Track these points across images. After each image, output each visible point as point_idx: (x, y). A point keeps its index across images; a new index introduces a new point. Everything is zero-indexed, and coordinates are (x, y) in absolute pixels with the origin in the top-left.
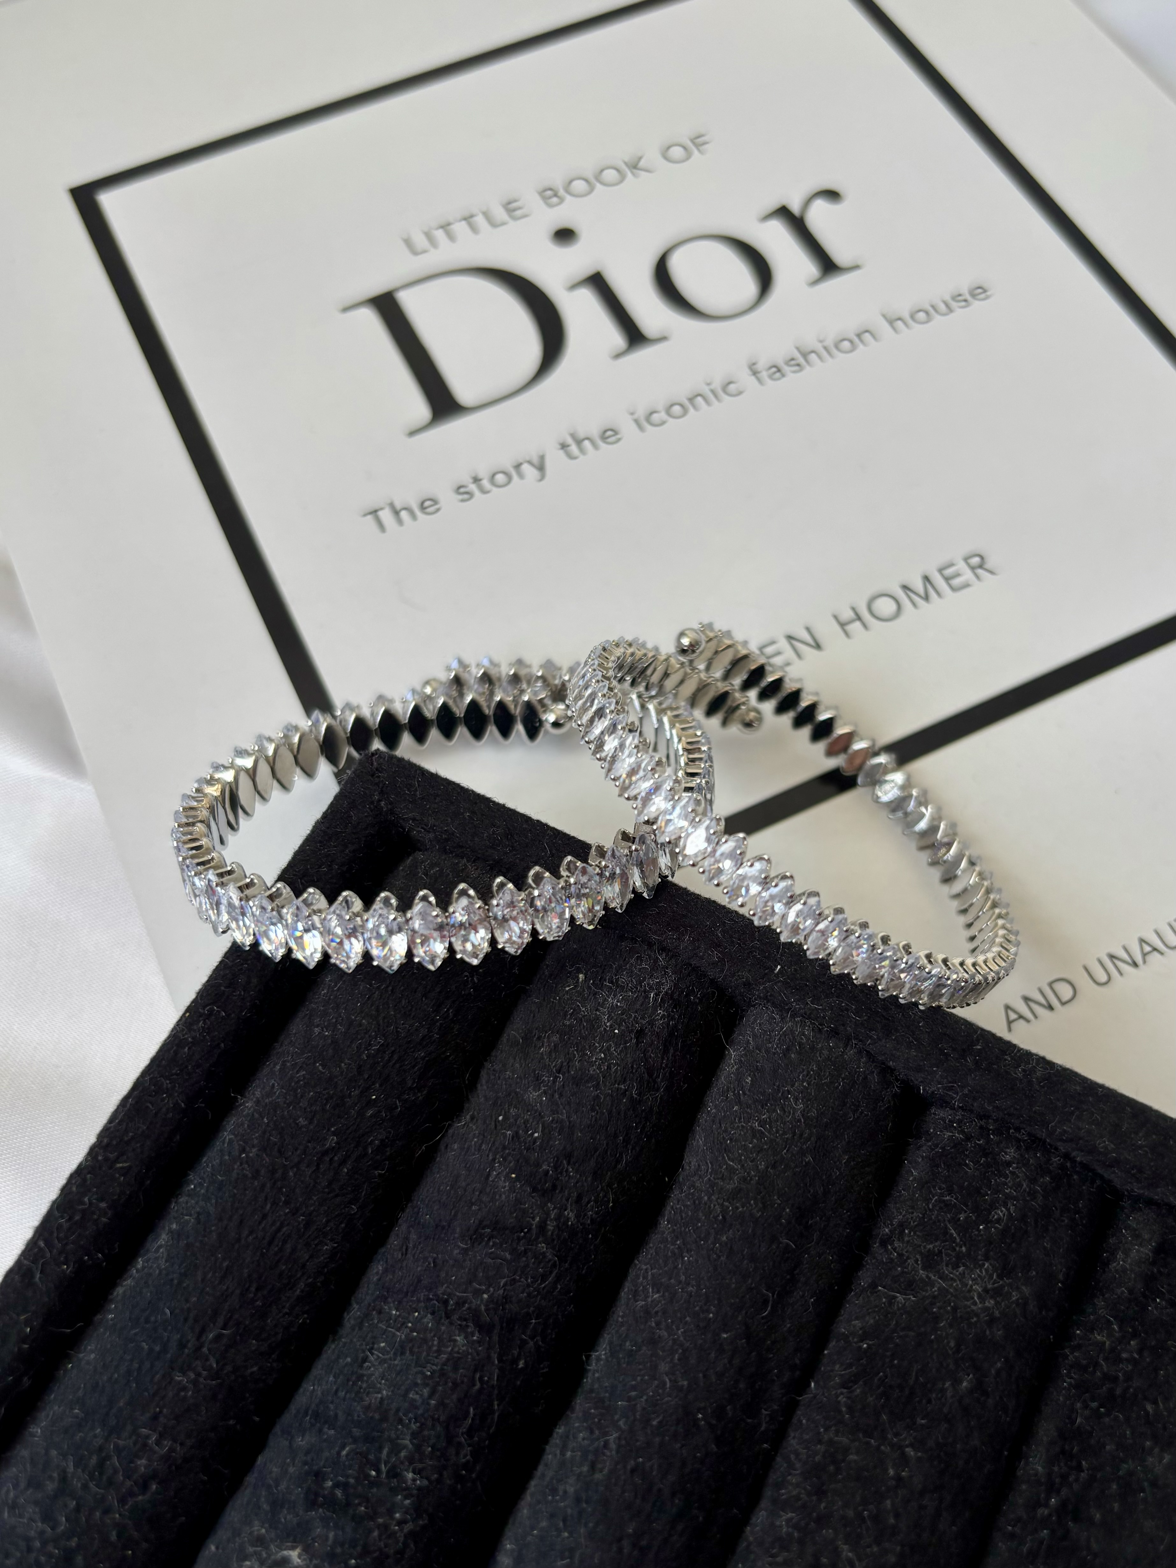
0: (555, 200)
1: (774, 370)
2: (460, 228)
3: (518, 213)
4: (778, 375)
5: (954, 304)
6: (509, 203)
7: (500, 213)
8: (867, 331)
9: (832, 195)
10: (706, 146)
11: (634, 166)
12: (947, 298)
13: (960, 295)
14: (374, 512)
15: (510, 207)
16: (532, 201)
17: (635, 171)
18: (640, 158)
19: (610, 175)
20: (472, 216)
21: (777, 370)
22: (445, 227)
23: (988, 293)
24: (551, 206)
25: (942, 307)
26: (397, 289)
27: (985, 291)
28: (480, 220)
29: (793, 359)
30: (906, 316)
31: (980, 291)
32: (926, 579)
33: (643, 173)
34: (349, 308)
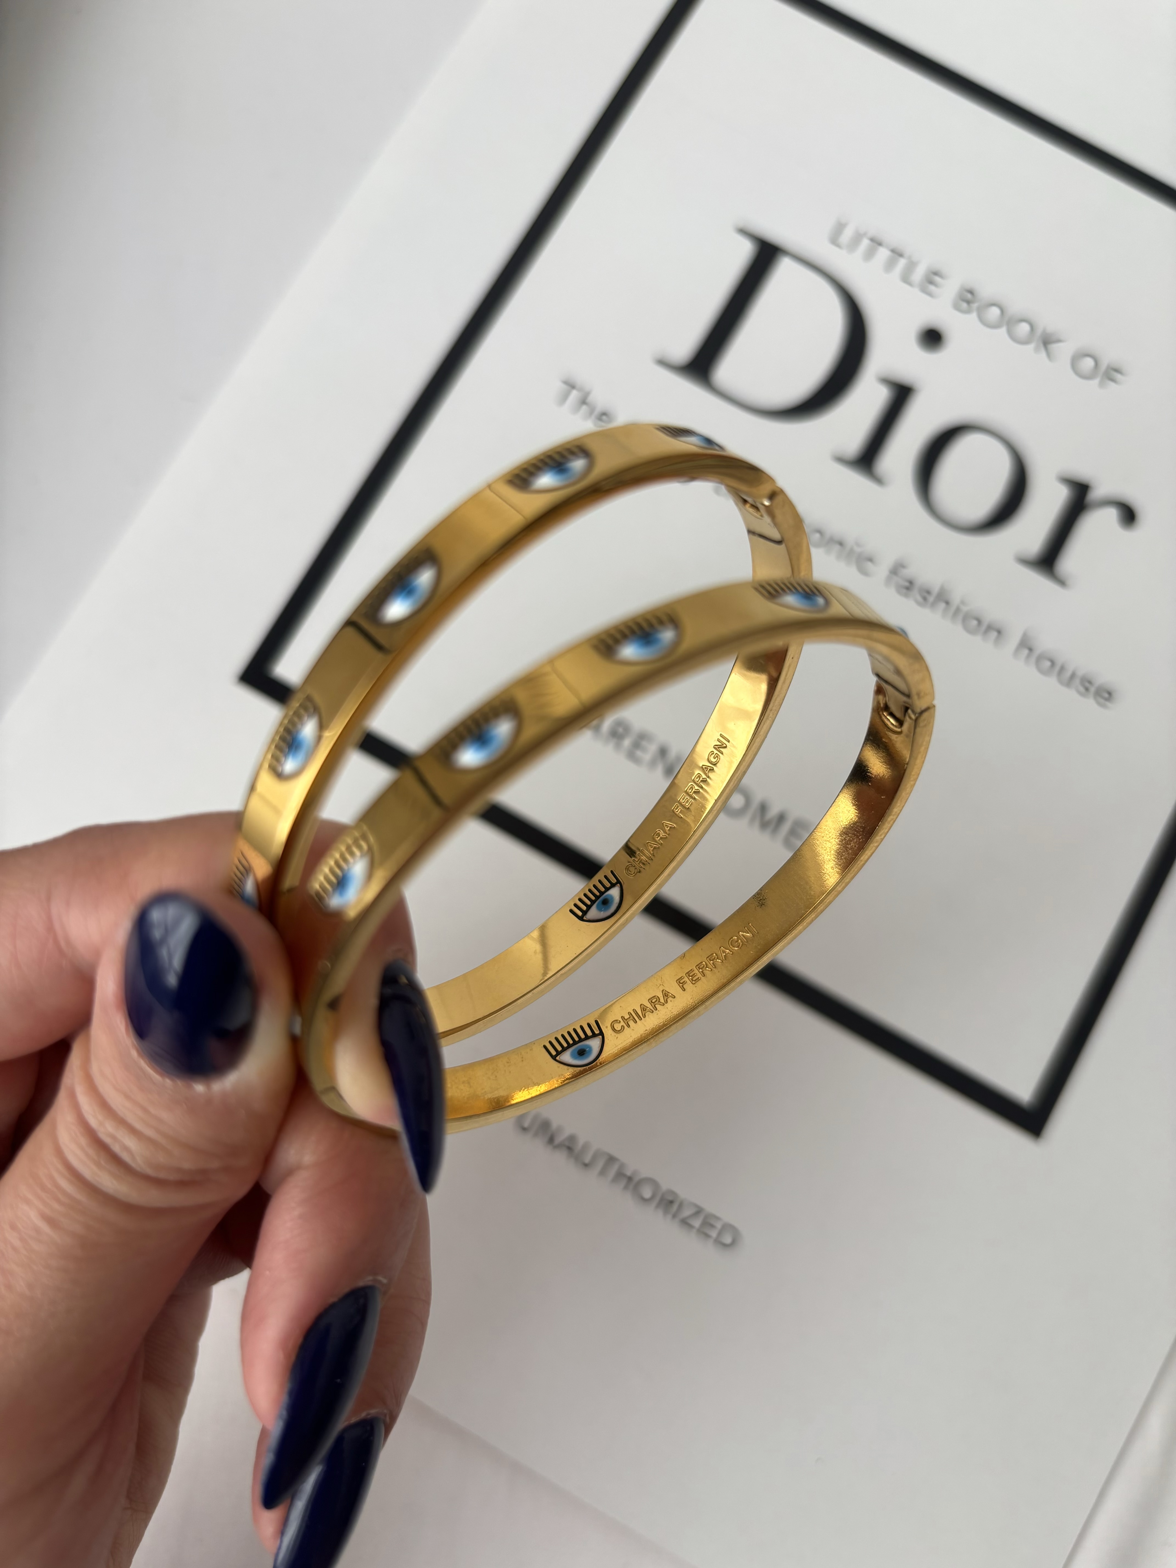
0: (965, 305)
1: (907, 584)
2: (883, 254)
3: (932, 288)
4: (904, 591)
5: (1077, 681)
6: (936, 273)
7: (919, 274)
8: (999, 632)
9: (1129, 515)
10: (1112, 384)
11: (1047, 342)
12: (1080, 673)
13: (1090, 682)
14: (571, 385)
15: (933, 278)
16: (949, 290)
17: (1042, 345)
18: (1059, 341)
19: (1024, 328)
20: (901, 255)
21: (909, 587)
22: (877, 242)
23: (1108, 703)
24: (956, 307)
25: (1068, 674)
26: (787, 253)
27: (1108, 699)
28: (902, 263)
29: (929, 592)
30: (1037, 652)
31: (1106, 695)
32: (782, 816)
33: (1043, 354)
34: (744, 232)
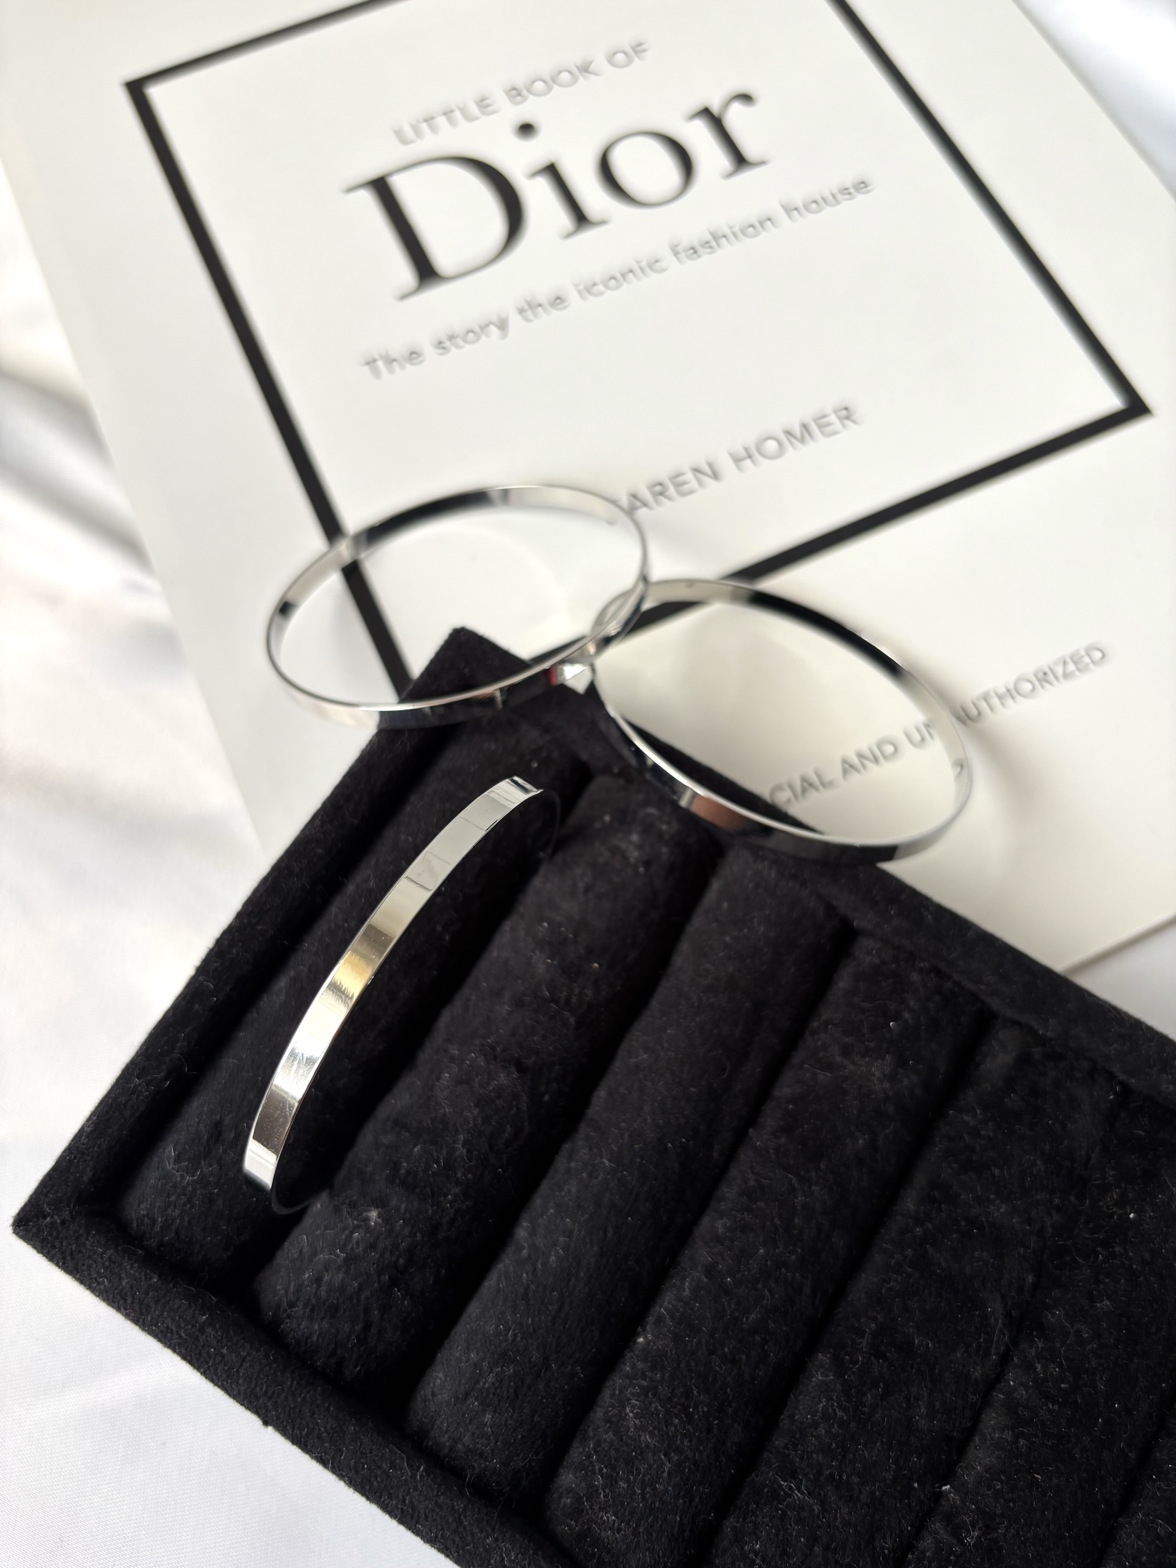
0: (519, 98)
2: (441, 121)
3: (490, 109)
4: (695, 255)
5: (839, 196)
6: (483, 100)
7: (474, 110)
8: (768, 219)
9: (746, 98)
10: (646, 53)
11: (585, 69)
12: (835, 191)
13: (846, 189)
14: (371, 363)
16: (500, 99)
17: (585, 74)
18: (591, 63)
19: (565, 75)
20: (451, 111)
21: (694, 251)
22: (429, 120)
23: (869, 188)
24: (516, 103)
25: (831, 199)
26: (391, 174)
27: (866, 186)
28: (457, 114)
29: (707, 243)
30: (801, 206)
31: (863, 185)
32: (805, 427)
33: (593, 77)
34: (351, 189)
